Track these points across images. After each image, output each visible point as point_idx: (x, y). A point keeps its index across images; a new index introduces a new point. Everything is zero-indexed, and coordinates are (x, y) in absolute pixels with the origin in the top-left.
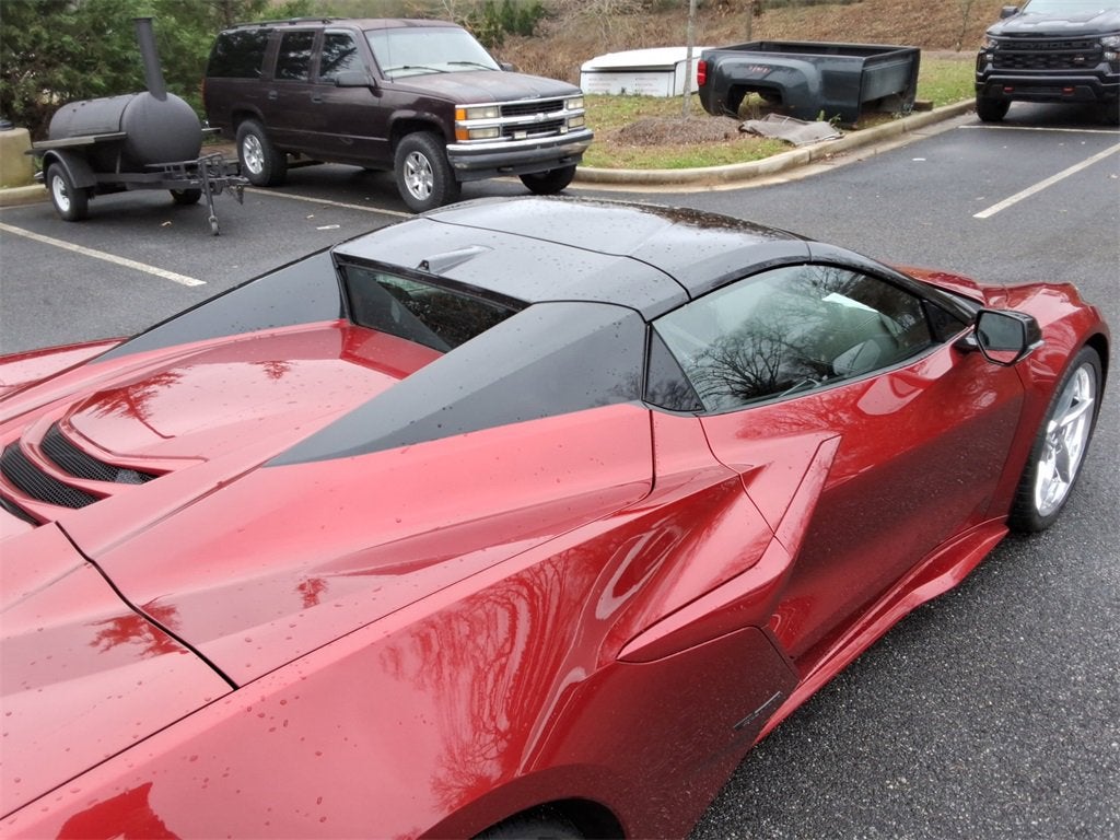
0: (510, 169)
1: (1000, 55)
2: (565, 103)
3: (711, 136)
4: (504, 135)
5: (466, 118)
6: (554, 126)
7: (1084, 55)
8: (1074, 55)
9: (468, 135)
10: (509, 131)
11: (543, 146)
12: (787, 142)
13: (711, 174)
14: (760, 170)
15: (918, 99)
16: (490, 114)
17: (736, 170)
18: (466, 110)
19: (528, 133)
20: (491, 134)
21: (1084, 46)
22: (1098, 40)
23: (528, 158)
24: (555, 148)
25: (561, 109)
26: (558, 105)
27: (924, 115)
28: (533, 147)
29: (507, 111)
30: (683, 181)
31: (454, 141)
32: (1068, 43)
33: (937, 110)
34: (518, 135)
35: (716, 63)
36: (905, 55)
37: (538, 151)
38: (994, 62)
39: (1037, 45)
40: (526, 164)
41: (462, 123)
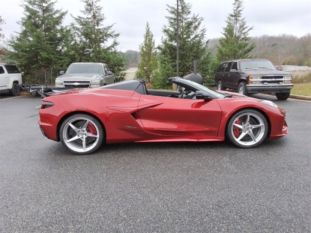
0: (262, 91)
2: (284, 77)
4: (262, 83)
5: (251, 79)
6: (278, 82)
9: (251, 82)
11: (273, 86)
16: (258, 78)
18: (251, 77)
19: (268, 83)
20: (258, 83)
23: (269, 89)
26: (282, 77)
28: (270, 86)
29: (263, 78)
31: (248, 84)
34: (265, 83)
37: (277, 87)
40: (268, 90)
41: (250, 80)
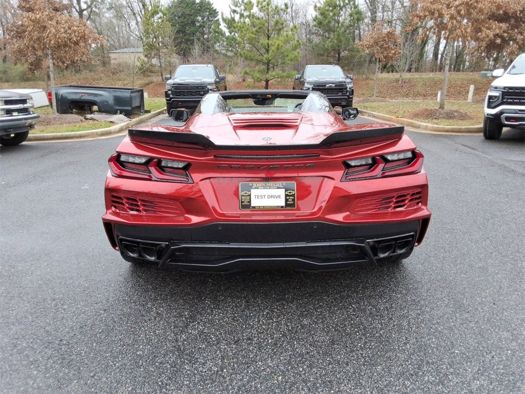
0: (12, 130)
1: (174, 92)
2: (28, 101)
3: (74, 121)
4: (7, 114)
6: (25, 111)
7: (203, 91)
8: (200, 92)
10: (9, 112)
12: (111, 122)
13: (93, 133)
14: (112, 131)
15: (146, 108)
17: (103, 131)
19: (19, 113)
20: (1, 113)
21: (203, 88)
22: (206, 86)
23: (19, 125)
24: (23, 121)
25: (26, 103)
26: (25, 101)
27: (149, 114)
28: (21, 119)
29: (7, 102)
30: (81, 136)
32: (197, 87)
33: (153, 113)
34: (15, 114)
35: (59, 92)
36: (138, 91)
38: (172, 94)
39: (187, 88)
40: (15, 128)
